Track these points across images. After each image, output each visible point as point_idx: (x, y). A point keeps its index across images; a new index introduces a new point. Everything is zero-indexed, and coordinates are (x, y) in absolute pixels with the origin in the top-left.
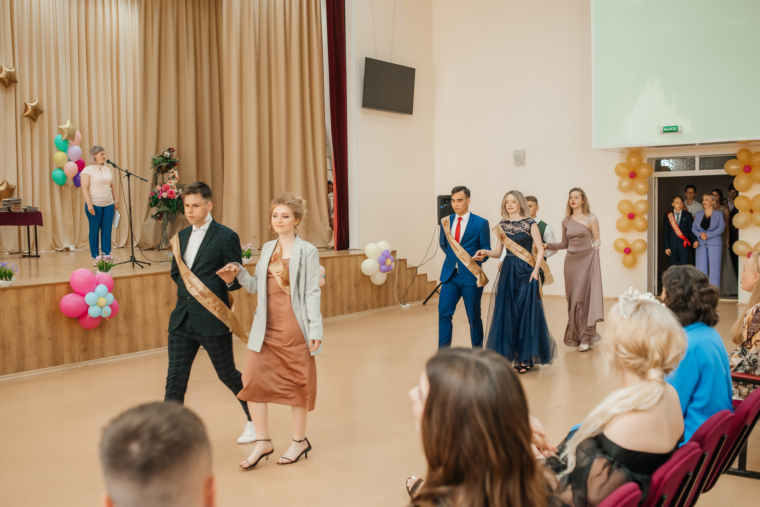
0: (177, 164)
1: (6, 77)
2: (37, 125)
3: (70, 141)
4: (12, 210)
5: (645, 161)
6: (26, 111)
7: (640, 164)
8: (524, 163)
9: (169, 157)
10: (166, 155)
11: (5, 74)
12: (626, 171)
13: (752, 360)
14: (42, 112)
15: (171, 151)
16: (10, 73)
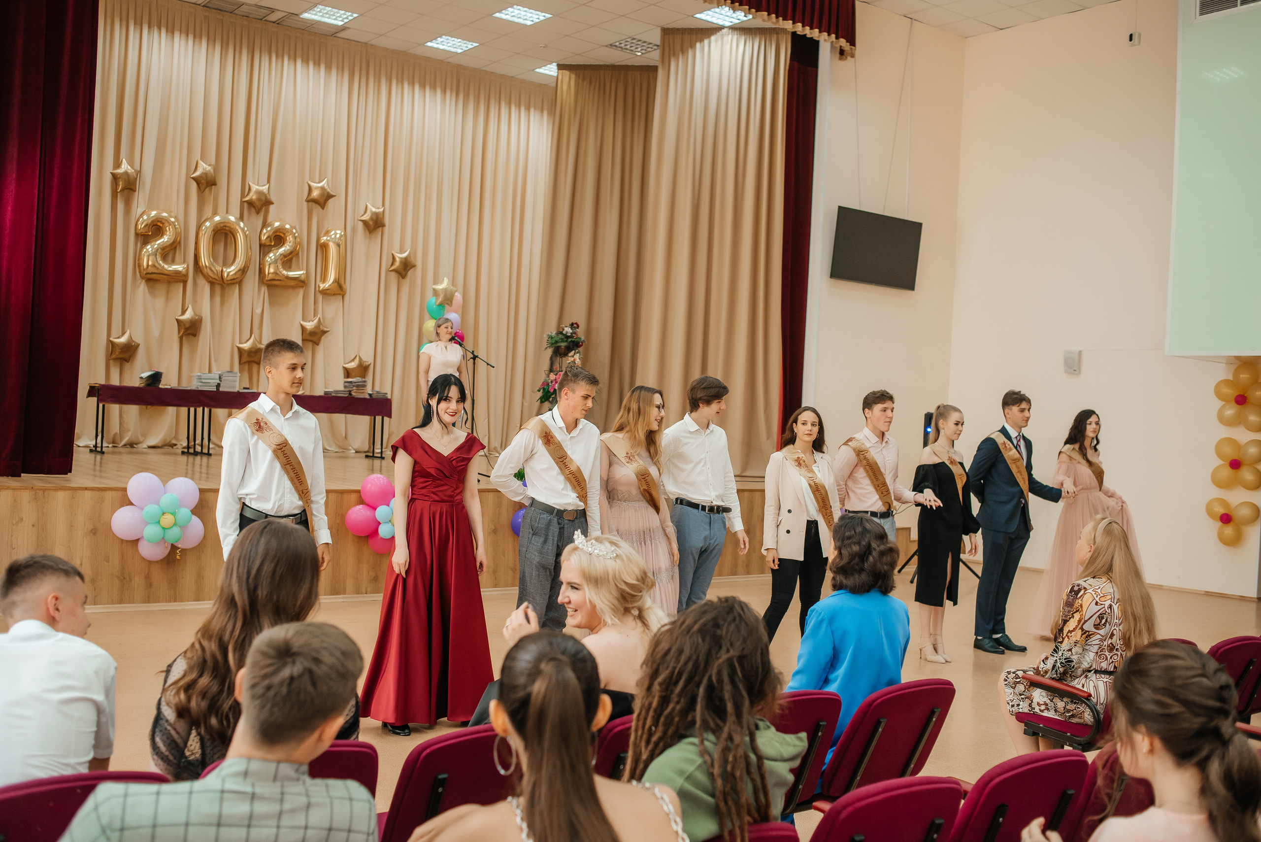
0: (582, 345)
1: (371, 219)
2: (406, 283)
3: (447, 306)
4: (354, 394)
6: (392, 264)
7: (1256, 382)
8: (1080, 371)
9: (570, 335)
10: (567, 332)
11: (370, 215)
12: (1231, 393)
13: (1065, 659)
14: (414, 266)
15: (575, 327)
16: (377, 214)
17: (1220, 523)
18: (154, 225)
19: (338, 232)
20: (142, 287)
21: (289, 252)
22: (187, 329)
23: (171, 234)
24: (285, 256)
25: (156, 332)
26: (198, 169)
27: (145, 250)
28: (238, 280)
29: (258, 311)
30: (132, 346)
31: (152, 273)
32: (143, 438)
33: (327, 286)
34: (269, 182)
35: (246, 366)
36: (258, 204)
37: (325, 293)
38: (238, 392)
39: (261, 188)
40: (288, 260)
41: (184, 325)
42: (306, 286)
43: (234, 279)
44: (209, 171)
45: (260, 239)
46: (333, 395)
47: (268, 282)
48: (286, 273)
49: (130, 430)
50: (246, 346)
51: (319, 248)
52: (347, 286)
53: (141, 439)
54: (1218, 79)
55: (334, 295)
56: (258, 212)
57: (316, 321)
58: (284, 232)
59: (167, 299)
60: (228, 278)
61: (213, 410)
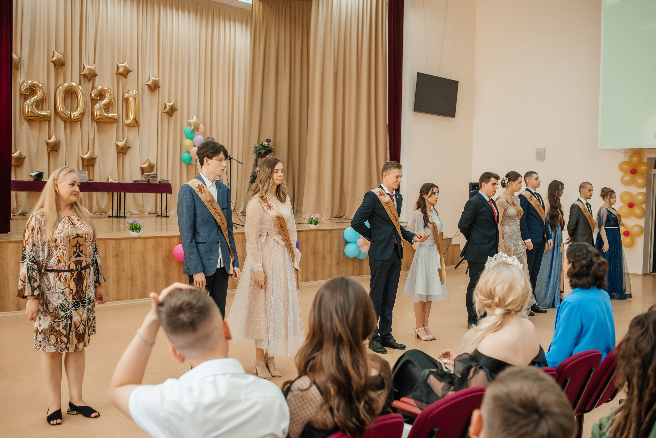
0: (273, 151)
1: (152, 84)
2: (172, 119)
3: (196, 132)
4: (151, 181)
5: (645, 160)
6: (165, 109)
7: (640, 162)
8: (544, 159)
9: (266, 146)
10: (265, 144)
11: (152, 82)
12: (628, 168)
14: (176, 110)
15: (268, 141)
16: (155, 81)
18: (30, 89)
19: (134, 91)
20: (25, 124)
21: (107, 103)
22: (52, 148)
23: (41, 94)
24: (105, 105)
25: (34, 150)
26: (55, 56)
27: (26, 103)
28: (80, 119)
29: (92, 136)
30: (21, 158)
31: (30, 116)
32: (30, 210)
33: (129, 122)
34: (94, 63)
35: (86, 168)
36: (89, 76)
37: (128, 126)
38: (87, 182)
39: (90, 67)
40: (107, 107)
41: (51, 146)
42: (118, 122)
43: (77, 119)
44: (61, 57)
45: (91, 96)
46: (139, 182)
47: (96, 120)
48: (107, 115)
49: (22, 206)
50: (86, 156)
51: (124, 100)
52: (140, 121)
53: (28, 211)
55: (133, 126)
56: (89, 81)
57: (124, 141)
58: (105, 92)
59: (40, 131)
60: (74, 118)
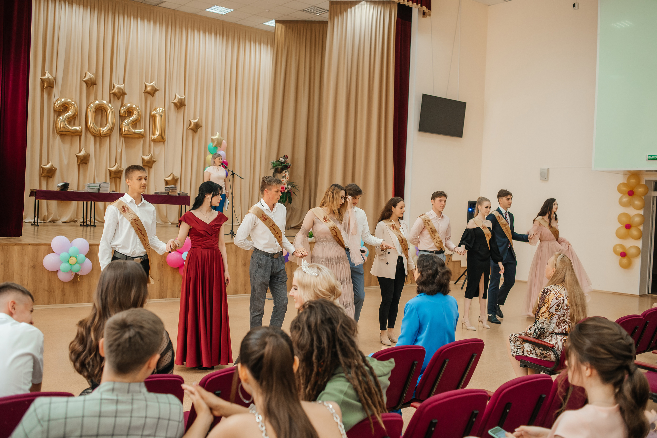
0: (289, 167)
1: (178, 102)
2: (197, 136)
3: (218, 147)
4: (170, 194)
5: (644, 183)
6: (190, 125)
7: (638, 184)
8: (548, 179)
9: (283, 162)
10: (281, 161)
11: (178, 100)
12: (626, 190)
13: (540, 327)
14: (201, 127)
15: (285, 158)
16: (181, 99)
17: (620, 257)
18: (63, 106)
19: (161, 109)
20: (58, 138)
21: (135, 119)
22: (82, 160)
23: (73, 110)
24: (133, 122)
25: (65, 162)
26: (87, 76)
27: (59, 119)
28: (108, 134)
29: (119, 150)
30: (53, 169)
31: (63, 131)
32: (60, 218)
33: (155, 137)
34: (124, 83)
35: (113, 180)
36: (118, 94)
37: (154, 141)
38: (109, 193)
39: (120, 86)
40: (135, 124)
41: (80, 158)
42: (144, 137)
43: (106, 134)
44: (92, 77)
45: (120, 113)
46: (159, 194)
47: (124, 136)
48: (134, 131)
49: (52, 214)
50: (113, 169)
51: (151, 117)
52: (166, 137)
53: (58, 218)
54: (619, 27)
55: (159, 142)
56: (118, 99)
57: (150, 156)
58: (133, 109)
59: (71, 145)
60: (103, 134)
61: (96, 202)
